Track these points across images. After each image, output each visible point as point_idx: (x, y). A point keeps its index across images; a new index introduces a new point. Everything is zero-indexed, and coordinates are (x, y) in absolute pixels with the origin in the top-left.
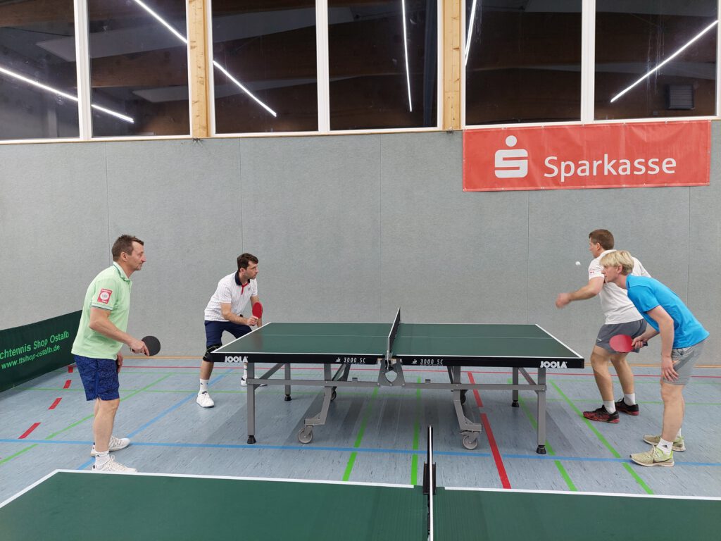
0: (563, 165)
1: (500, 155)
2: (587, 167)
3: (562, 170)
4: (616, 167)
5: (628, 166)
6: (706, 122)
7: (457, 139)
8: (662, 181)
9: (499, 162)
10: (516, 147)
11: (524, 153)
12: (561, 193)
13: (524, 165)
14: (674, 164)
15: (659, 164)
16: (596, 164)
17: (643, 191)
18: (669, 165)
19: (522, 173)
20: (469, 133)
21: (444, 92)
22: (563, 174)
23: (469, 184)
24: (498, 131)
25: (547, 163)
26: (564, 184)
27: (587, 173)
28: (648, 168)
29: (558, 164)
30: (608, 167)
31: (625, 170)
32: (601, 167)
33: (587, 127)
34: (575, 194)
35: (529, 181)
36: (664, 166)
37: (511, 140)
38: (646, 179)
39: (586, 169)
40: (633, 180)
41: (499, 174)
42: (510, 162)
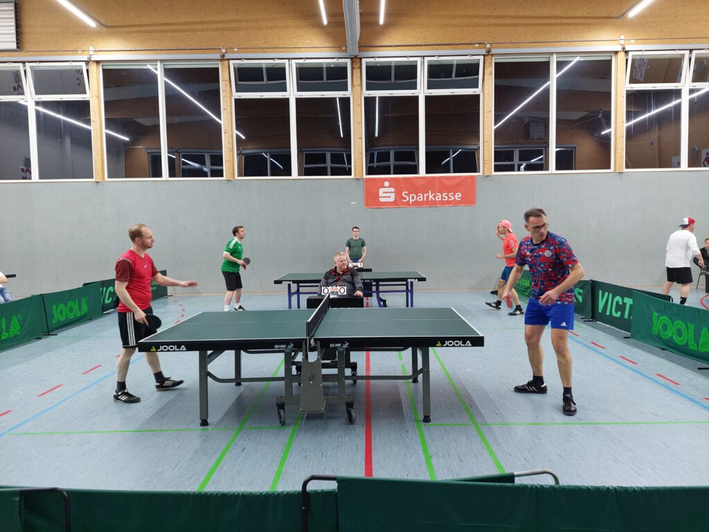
0: (411, 195)
1: (381, 191)
2: (422, 197)
3: (411, 198)
4: (434, 197)
5: (440, 196)
6: (473, 178)
7: (361, 182)
8: (456, 203)
9: (381, 194)
10: (390, 186)
11: (392, 190)
12: (410, 209)
13: (393, 195)
14: (460, 196)
15: (454, 196)
16: (425, 195)
17: (447, 208)
18: (458, 196)
19: (392, 199)
20: (368, 180)
21: (355, 160)
22: (411, 200)
23: (367, 204)
24: (380, 179)
25: (403, 195)
26: (411, 205)
27: (422, 200)
28: (449, 197)
29: (408, 195)
30: (431, 197)
31: (438, 198)
32: (428, 197)
33: (422, 178)
34: (416, 209)
35: (395, 203)
36: (456, 196)
37: (387, 184)
38: (448, 202)
39: (421, 198)
40: (442, 203)
41: (382, 200)
42: (387, 194)
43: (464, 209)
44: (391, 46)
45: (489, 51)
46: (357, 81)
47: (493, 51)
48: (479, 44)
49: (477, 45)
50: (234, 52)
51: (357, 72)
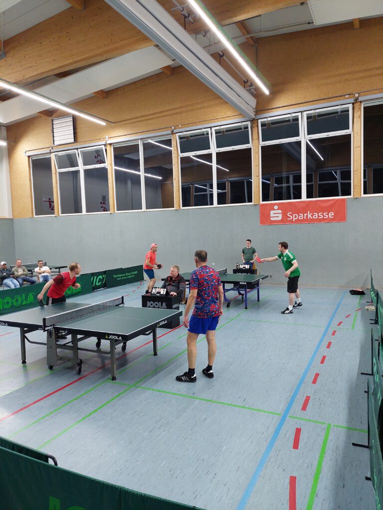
0: (294, 215)
1: (272, 212)
2: (302, 216)
3: (294, 217)
4: (312, 216)
6: (344, 200)
9: (272, 215)
10: (278, 209)
11: (280, 211)
12: (294, 225)
13: (280, 216)
14: (333, 215)
16: (305, 215)
17: (322, 224)
18: (331, 215)
19: (280, 218)
20: (263, 205)
21: (254, 191)
22: (294, 219)
23: (262, 222)
24: (271, 204)
25: (288, 215)
26: (294, 222)
27: (302, 218)
29: (292, 215)
30: (309, 216)
33: (302, 202)
34: (298, 226)
35: (282, 221)
37: (276, 207)
40: (319, 220)
41: (272, 219)
42: (276, 215)
43: (336, 225)
44: (280, 107)
45: (356, 100)
46: (255, 136)
47: (360, 99)
48: (349, 95)
49: (347, 96)
50: (180, 128)
51: (255, 130)
